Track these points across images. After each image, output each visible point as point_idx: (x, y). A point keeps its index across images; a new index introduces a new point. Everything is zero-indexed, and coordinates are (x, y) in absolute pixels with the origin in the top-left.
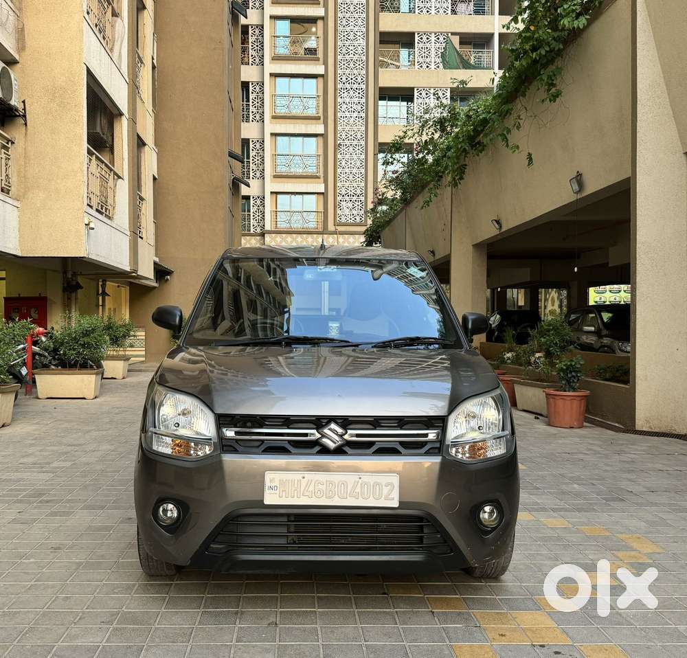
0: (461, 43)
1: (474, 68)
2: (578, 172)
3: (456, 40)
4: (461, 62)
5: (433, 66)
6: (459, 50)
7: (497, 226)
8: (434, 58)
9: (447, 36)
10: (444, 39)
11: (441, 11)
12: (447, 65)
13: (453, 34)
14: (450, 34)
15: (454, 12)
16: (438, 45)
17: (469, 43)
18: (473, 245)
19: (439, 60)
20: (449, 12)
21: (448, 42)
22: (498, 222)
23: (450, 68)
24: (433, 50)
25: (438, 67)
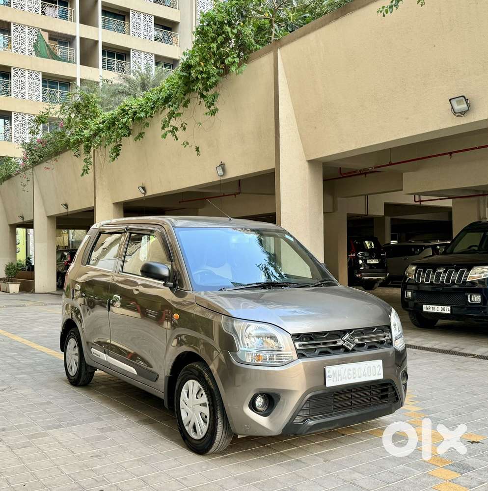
0: (50, 39)
1: (60, 59)
2: (221, 162)
3: (46, 36)
4: (50, 53)
5: (27, 52)
6: (48, 44)
7: (142, 191)
8: (28, 46)
9: (39, 31)
10: (36, 33)
11: (33, 10)
12: (38, 53)
13: (43, 30)
14: (41, 30)
15: (43, 13)
16: (31, 37)
17: (55, 40)
18: (113, 203)
19: (32, 49)
20: (40, 12)
21: (39, 35)
22: (143, 188)
23: (41, 57)
24: (27, 39)
25: (31, 54)
